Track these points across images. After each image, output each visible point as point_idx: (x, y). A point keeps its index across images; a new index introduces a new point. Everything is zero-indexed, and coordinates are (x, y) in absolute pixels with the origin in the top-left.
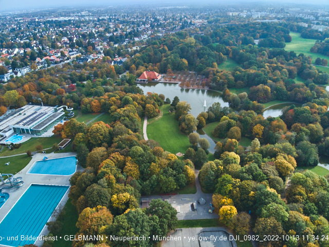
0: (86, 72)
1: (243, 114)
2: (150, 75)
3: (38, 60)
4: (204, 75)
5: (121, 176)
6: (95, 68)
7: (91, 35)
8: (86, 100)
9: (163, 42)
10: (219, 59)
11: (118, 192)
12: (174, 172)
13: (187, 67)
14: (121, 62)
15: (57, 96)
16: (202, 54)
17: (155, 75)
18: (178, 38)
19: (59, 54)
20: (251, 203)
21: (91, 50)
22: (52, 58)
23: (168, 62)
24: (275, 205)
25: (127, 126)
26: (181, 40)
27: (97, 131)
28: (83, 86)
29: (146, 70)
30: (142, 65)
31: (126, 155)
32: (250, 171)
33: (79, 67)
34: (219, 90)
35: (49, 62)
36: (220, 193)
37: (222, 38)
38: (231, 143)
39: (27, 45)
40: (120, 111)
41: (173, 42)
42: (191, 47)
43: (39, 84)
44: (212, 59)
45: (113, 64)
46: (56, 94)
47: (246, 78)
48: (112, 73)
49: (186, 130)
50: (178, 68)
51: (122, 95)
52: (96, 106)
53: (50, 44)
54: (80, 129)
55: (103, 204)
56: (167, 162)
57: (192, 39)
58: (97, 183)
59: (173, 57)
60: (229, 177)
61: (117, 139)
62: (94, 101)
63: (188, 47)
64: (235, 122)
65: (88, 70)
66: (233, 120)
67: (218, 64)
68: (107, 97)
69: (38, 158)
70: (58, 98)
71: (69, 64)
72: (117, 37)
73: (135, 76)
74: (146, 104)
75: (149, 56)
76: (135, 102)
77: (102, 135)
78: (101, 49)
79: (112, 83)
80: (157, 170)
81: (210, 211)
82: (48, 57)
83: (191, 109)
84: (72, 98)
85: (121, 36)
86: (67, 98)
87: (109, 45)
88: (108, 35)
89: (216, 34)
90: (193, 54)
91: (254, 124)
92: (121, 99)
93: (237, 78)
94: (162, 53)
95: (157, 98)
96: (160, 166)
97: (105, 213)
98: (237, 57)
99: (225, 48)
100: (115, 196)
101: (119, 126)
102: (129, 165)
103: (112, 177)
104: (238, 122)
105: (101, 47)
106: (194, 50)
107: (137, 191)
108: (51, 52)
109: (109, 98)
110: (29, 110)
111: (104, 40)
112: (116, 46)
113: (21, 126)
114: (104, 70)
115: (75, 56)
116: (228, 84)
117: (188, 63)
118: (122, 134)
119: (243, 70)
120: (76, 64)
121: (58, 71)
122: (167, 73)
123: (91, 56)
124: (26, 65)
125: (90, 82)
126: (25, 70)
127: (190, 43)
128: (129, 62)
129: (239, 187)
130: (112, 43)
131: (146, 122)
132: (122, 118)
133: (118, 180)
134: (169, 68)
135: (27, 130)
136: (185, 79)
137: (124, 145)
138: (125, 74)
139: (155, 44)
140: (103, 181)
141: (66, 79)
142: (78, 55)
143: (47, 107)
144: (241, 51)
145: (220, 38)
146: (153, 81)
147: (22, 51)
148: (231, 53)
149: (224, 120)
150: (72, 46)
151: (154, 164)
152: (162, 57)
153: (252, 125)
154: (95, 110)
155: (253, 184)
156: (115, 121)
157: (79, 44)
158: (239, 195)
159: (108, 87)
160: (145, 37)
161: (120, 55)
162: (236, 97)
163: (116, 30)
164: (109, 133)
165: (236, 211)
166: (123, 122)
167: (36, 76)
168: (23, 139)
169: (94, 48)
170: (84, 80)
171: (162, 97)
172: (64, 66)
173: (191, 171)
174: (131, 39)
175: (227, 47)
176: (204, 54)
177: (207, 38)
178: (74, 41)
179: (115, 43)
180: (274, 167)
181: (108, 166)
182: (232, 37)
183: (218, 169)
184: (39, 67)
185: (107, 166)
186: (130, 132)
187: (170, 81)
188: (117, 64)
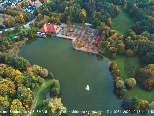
2: (50, 28)
10: (114, 12)
13: (85, 18)
16: (99, 6)
17: (54, 28)
23: (68, 14)
30: (48, 14)
44: (108, 13)
47: (137, 47)
59: (73, 8)
75: (57, 2)
90: (92, 5)
93: (127, 46)
98: (131, 11)
116: (118, 52)
117: (87, 15)
119: (135, 36)
134: (69, 20)
144: (135, 5)
146: (52, 34)
148: (126, 5)
176: (101, 7)
187: (67, 35)
188: (30, 10)
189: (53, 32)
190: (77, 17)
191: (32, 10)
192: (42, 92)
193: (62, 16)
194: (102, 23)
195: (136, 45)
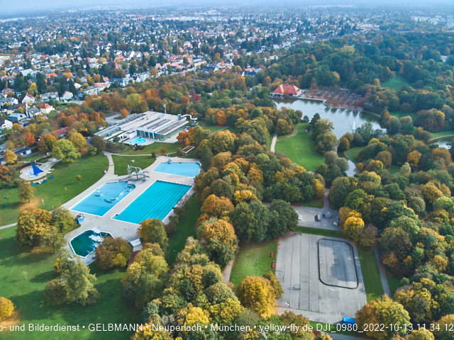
0: (211, 83)
1: (398, 138)
2: (288, 89)
3: (158, 65)
4: (359, 93)
5: (244, 177)
6: (222, 79)
7: (219, 40)
8: (212, 110)
9: (310, 50)
10: (384, 75)
11: (241, 189)
12: (301, 182)
13: (338, 82)
14: (253, 73)
15: (180, 105)
16: (361, 66)
17: (294, 89)
18: (331, 46)
19: (182, 61)
20: (382, 219)
21: (219, 58)
22: (173, 65)
23: (313, 75)
24: (405, 218)
25: (254, 138)
26: (336, 49)
27: (223, 138)
28: (209, 97)
29: (283, 84)
30: (280, 77)
31: (251, 161)
32: (388, 190)
33: (204, 77)
34: (376, 112)
35: (170, 69)
36: (348, 205)
37: (394, 49)
38: (375, 165)
39: (144, 49)
40: (249, 122)
41: (324, 51)
42: (347, 57)
43: (162, 91)
44: (374, 73)
45: (243, 74)
46: (180, 102)
47: (415, 100)
48: (242, 84)
49: (323, 150)
50: (325, 83)
51: (251, 108)
52: (222, 118)
53: (171, 48)
54: (206, 136)
55: (226, 196)
56: (294, 173)
57: (352, 49)
58: (222, 178)
59: (320, 69)
60: (361, 191)
61: (243, 148)
62: (221, 113)
63: (343, 58)
64: (386, 145)
65: (214, 81)
66: (383, 144)
67: (382, 82)
68: (234, 109)
69: (161, 159)
70: (181, 107)
71: (192, 72)
72: (251, 43)
73: (269, 89)
74: (277, 118)
75: (290, 66)
76: (265, 116)
77: (227, 143)
78: (231, 57)
79: (242, 95)
80: (283, 179)
81: (335, 223)
82: (169, 63)
83: (333, 128)
84: (197, 109)
85: (257, 42)
86: (191, 108)
87: (240, 52)
88: (240, 40)
89: (387, 44)
90: (349, 67)
91: (410, 149)
92: (249, 112)
93: (403, 99)
94: (306, 64)
95: (292, 114)
96: (286, 176)
97: (228, 202)
98: (410, 74)
99: (395, 62)
100: (238, 192)
101: (245, 136)
102: (253, 170)
103: (236, 176)
104: (390, 147)
105: (231, 54)
106: (351, 62)
107: (259, 193)
108: (172, 57)
109: (237, 110)
110: (151, 116)
111: (234, 47)
112: (249, 54)
113: (145, 129)
114: (232, 81)
115: (199, 64)
116: (390, 106)
117: (342, 77)
118: (248, 143)
119: (413, 90)
120: (200, 73)
121: (181, 80)
122: (311, 88)
123: (219, 65)
124: (146, 70)
125: (216, 92)
126: (145, 75)
127: (347, 53)
128: (264, 73)
129: (370, 202)
130: (244, 50)
131: (275, 139)
132: (250, 130)
133: (242, 181)
134: (314, 82)
135: (151, 134)
136: (334, 96)
137: (249, 153)
138: (257, 86)
139: (300, 52)
140: (228, 177)
141: (189, 88)
142: (203, 62)
143: (170, 115)
144: (417, 67)
145: (393, 49)
146: (290, 97)
147: (139, 55)
148: (402, 68)
149: (373, 142)
150: (196, 52)
151: (280, 173)
152: (306, 68)
153: (408, 151)
154: (220, 122)
155: (389, 201)
156: (241, 132)
157: (205, 50)
158: (370, 210)
159: (236, 98)
160: (287, 45)
161: (252, 65)
162: (396, 120)
163: (251, 35)
164: (235, 142)
165: (363, 223)
166: (249, 133)
167: (157, 83)
168: (147, 142)
169: (222, 56)
170: (209, 92)
171: (299, 114)
172: (187, 74)
173: (320, 185)
174: (269, 46)
175: (398, 61)
176: (364, 67)
177: (373, 47)
178: (199, 47)
179: (248, 51)
180: (421, 191)
181: (234, 167)
182: (411, 50)
183: (352, 185)
184: (159, 74)
185: (232, 167)
186: (257, 143)
189: (291, 95)
190: (326, 80)
193: (303, 78)
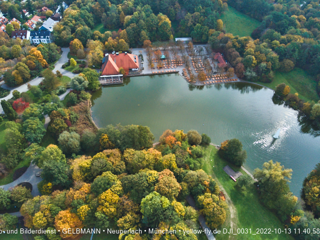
14: (45, 33)
45: (29, 37)
93: (283, 55)
119: (283, 37)
134: (146, 38)
187: (161, 68)
188: (40, 38)
189: (130, 70)
190: (157, 30)
191: (44, 38)
192: (214, 170)
193: (128, 34)
194: (210, 30)
195: (294, 51)
